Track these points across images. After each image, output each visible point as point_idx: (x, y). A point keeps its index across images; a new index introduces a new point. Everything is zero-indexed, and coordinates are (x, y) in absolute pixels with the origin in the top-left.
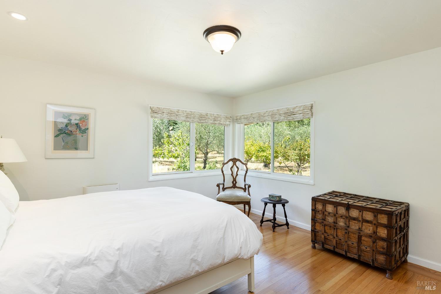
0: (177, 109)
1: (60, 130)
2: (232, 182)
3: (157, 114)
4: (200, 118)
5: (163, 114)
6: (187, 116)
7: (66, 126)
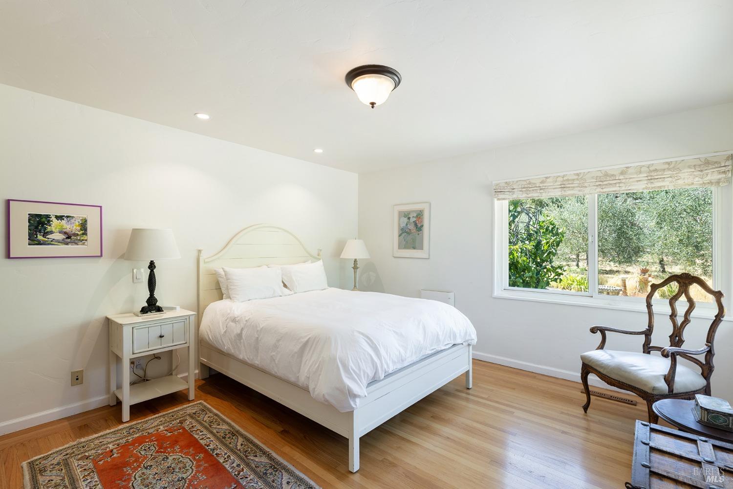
0: (542, 176)
1: (402, 229)
2: (670, 337)
3: (502, 193)
4: (601, 183)
5: (514, 190)
6: (563, 186)
7: (407, 225)
